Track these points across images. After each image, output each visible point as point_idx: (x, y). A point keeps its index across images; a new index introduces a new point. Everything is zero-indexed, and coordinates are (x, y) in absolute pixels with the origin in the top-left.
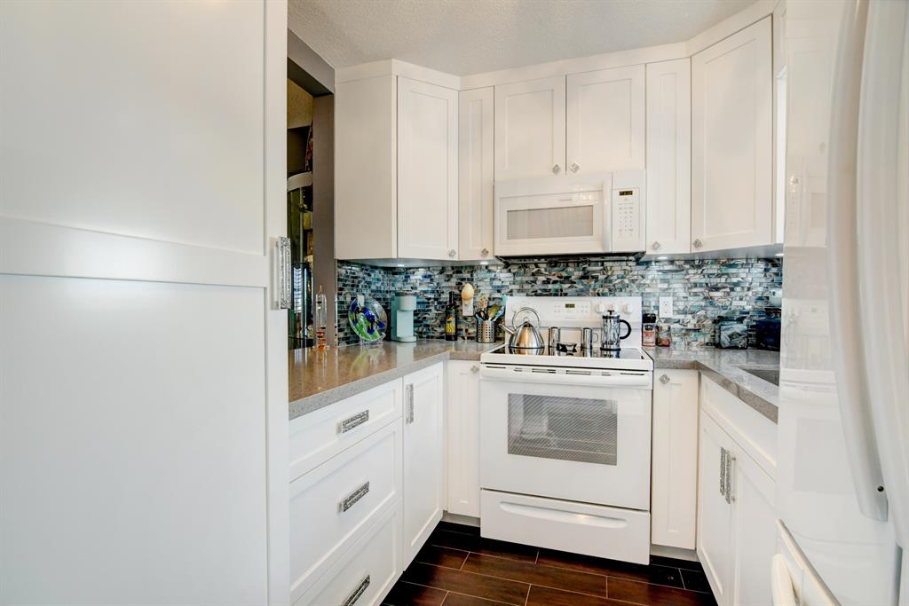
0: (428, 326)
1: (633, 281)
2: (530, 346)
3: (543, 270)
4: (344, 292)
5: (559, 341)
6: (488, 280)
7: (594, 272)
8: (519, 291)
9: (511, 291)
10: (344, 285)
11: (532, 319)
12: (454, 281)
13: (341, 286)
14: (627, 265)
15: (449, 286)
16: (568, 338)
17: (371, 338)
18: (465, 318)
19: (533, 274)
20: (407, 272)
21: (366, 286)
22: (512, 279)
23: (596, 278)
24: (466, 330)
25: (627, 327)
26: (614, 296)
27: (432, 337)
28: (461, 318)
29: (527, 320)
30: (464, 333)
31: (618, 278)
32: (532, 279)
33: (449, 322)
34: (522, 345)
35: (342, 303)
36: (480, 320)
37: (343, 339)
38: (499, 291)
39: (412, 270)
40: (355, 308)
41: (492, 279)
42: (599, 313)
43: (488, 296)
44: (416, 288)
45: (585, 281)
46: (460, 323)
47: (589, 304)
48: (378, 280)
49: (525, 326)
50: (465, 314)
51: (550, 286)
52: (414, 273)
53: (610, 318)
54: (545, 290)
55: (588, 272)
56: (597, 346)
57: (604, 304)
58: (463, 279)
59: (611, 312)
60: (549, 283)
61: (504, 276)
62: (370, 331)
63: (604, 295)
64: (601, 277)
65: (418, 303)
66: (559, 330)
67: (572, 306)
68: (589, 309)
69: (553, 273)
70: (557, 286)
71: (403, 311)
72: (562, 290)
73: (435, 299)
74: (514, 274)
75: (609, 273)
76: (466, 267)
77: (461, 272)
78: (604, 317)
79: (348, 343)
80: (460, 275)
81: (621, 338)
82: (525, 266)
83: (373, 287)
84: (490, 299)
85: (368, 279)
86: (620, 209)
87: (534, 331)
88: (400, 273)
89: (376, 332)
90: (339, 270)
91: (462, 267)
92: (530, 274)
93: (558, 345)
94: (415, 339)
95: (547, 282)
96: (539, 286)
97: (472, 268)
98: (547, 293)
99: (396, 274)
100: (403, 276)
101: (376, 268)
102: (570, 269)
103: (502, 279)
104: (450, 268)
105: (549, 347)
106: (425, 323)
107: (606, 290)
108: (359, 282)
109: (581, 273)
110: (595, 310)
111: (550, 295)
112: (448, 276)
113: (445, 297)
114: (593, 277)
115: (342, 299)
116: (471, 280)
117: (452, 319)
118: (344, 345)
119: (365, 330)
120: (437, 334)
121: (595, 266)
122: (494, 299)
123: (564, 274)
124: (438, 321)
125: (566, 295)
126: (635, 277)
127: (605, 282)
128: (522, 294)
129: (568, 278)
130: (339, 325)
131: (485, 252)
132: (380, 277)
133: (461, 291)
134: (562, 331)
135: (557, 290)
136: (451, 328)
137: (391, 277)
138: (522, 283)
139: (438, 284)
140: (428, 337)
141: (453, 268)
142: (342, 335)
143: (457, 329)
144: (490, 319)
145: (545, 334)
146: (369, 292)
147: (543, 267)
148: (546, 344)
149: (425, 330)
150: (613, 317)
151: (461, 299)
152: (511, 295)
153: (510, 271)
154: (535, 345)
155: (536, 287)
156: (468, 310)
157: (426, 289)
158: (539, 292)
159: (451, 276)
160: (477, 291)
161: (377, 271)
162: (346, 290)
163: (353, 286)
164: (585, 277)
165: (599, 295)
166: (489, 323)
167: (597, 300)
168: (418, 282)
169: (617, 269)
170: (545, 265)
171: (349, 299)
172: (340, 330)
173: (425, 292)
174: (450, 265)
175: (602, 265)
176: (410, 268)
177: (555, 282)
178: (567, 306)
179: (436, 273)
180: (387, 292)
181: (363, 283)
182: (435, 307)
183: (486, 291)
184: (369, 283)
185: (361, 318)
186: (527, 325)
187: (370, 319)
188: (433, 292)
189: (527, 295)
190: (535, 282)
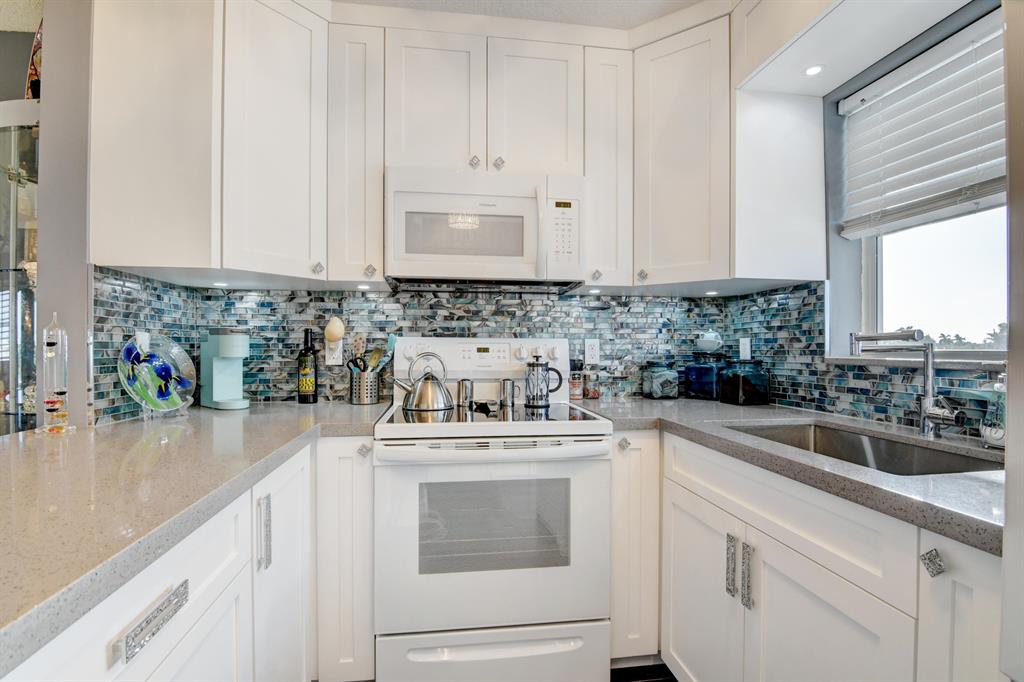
0: (266, 381)
1: (554, 319)
2: (436, 408)
3: (444, 301)
4: (107, 326)
5: (471, 397)
6: (365, 313)
7: (510, 306)
8: (411, 329)
9: (400, 329)
10: (108, 313)
11: (434, 367)
12: (310, 314)
13: (101, 313)
14: (548, 299)
15: (301, 322)
16: (483, 393)
17: (163, 406)
18: (330, 368)
19: (431, 307)
20: (229, 297)
21: (152, 317)
22: (401, 312)
23: (513, 315)
24: (331, 387)
25: (557, 376)
26: (534, 337)
27: (274, 399)
28: (322, 368)
29: (428, 370)
30: (327, 391)
31: (538, 315)
32: (429, 312)
33: (305, 375)
34: (423, 407)
35: (104, 345)
36: (356, 371)
37: (105, 411)
38: (382, 329)
39: (238, 294)
40: (132, 356)
41: (372, 312)
42: (521, 359)
43: (365, 336)
44: (246, 322)
45: (499, 318)
46: (322, 375)
47: (507, 347)
48: (176, 307)
49: (427, 379)
50: (329, 362)
51: (454, 324)
52: (242, 298)
53: (538, 365)
54: (448, 329)
55: (503, 306)
56: (520, 401)
57: (527, 347)
58: (326, 311)
59: (537, 358)
60: (452, 319)
61: (392, 309)
62: (163, 393)
63: (522, 335)
64: (519, 313)
65: (251, 346)
66: (472, 383)
67: (486, 350)
68: (507, 354)
69: (458, 306)
70: (463, 324)
71: (224, 358)
72: (469, 329)
73: (279, 340)
74: (404, 305)
75: (529, 308)
76: (331, 292)
77: (323, 300)
78: (530, 365)
79: (116, 418)
80: (322, 304)
81: (551, 391)
82: (419, 294)
83: (167, 319)
84: (368, 340)
85: (156, 304)
86: (557, 224)
87: (439, 385)
88: (217, 298)
89: (175, 396)
90: (99, 285)
91: (324, 293)
92: (426, 306)
93: (471, 403)
94: (246, 403)
95: (450, 317)
96: (439, 323)
97: (341, 295)
98: (448, 333)
99: (209, 298)
100: (223, 303)
101: (172, 287)
102: (481, 302)
103: (387, 312)
104: (305, 294)
105: (459, 406)
106: (261, 376)
107: (525, 330)
108: (140, 309)
109: (494, 308)
110: (515, 355)
111: (454, 335)
112: (301, 305)
113: (297, 338)
114: (509, 313)
115: (103, 337)
116: (339, 312)
117: (310, 370)
118: (108, 422)
119: (152, 392)
120: (285, 395)
121: (511, 298)
122: (374, 340)
123: (472, 308)
124: (285, 374)
125: (475, 335)
126: (558, 315)
127: (524, 320)
128: (415, 333)
129: (477, 313)
130: (96, 387)
131: (370, 270)
132: (180, 303)
133: (323, 328)
134: (474, 384)
135: (463, 329)
136: (308, 385)
137: (200, 303)
138: (416, 319)
139: (284, 317)
140: (267, 399)
141: (309, 294)
142: (103, 404)
143: (317, 386)
144: (370, 369)
145: (453, 387)
146: (159, 326)
147: (444, 297)
148: (455, 403)
149: (261, 388)
150: (541, 365)
151: (322, 341)
152: (401, 335)
153: (398, 301)
154: (442, 406)
155: (435, 325)
156: (334, 357)
157: (264, 323)
158: (439, 331)
159: (307, 305)
160: (349, 328)
161: (175, 293)
162: (112, 322)
163: (127, 315)
164: (497, 312)
165: (515, 336)
166: (369, 376)
167: (516, 343)
168: (250, 312)
169: (538, 304)
170: (447, 295)
171: (118, 338)
172: (100, 396)
173: (262, 329)
174: (304, 287)
175: (521, 297)
176: (235, 291)
177: (460, 318)
178: (479, 350)
179: (280, 300)
180: (192, 327)
181: (147, 310)
182: (280, 352)
183: (363, 328)
184: (160, 312)
185: (145, 371)
186: (429, 377)
187: (164, 373)
188: (275, 329)
189: (423, 335)
190: (433, 317)
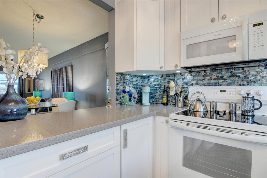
0: (156, 99)
1: (263, 77)
2: (200, 111)
3: (208, 74)
4: (119, 86)
5: (216, 108)
6: (181, 79)
7: (238, 73)
8: (196, 84)
9: (192, 84)
10: (119, 82)
11: (201, 97)
12: (167, 80)
13: (118, 82)
14: (259, 69)
15: (164, 82)
16: (221, 108)
17: (129, 103)
18: (171, 96)
19: (203, 76)
20: (148, 77)
21: (130, 83)
22: (193, 79)
23: (239, 77)
24: (172, 101)
25: (259, 103)
26: (251, 85)
27: (158, 103)
28: (169, 96)
29: (198, 98)
30: (171, 102)
31: (253, 76)
32: (202, 78)
33: (164, 98)
34: (195, 110)
35: (118, 89)
36: (176, 97)
37: (118, 103)
38: (186, 84)
39: (150, 77)
40: (124, 91)
41: (183, 79)
42: (241, 95)
43: (181, 86)
44: (152, 84)
45: (232, 78)
46: (170, 98)
47: (234, 90)
48: (137, 81)
49: (197, 101)
50: (171, 94)
51: (212, 81)
52: (151, 77)
53: (248, 97)
54: (210, 83)
55: (234, 74)
56: (239, 112)
57: (244, 90)
58: (171, 79)
59: (248, 94)
60: (212, 80)
61: (189, 77)
62: (130, 100)
63: (243, 85)
64: (242, 76)
65: (151, 90)
66: (216, 103)
67: (224, 91)
68: (234, 93)
69: (214, 75)
70: (216, 81)
71: (144, 93)
72: (218, 83)
73: (159, 88)
74: (194, 76)
75: (247, 73)
76: (172, 74)
77: (170, 76)
78: (243, 97)
79: (121, 105)
80: (169, 78)
81: (255, 109)
82: (199, 72)
83: (134, 83)
84: (182, 88)
85: (132, 80)
86: (254, 34)
87: (202, 103)
88: (146, 78)
89: (132, 101)
90: (117, 77)
91: (170, 74)
92: (201, 76)
93: (216, 111)
94: (149, 104)
95: (211, 79)
96: (206, 81)
97: (174, 75)
98: (209, 85)
99: (145, 78)
100: (147, 79)
101: (136, 76)
102: (223, 73)
103: (188, 79)
104: (165, 75)
105: (210, 111)
106: (155, 97)
107: (245, 83)
108: (127, 81)
109: (230, 74)
110: (238, 93)
111: (212, 86)
112: (164, 78)
113: (163, 87)
114: (237, 76)
115: (118, 88)
116: (174, 80)
117: (165, 96)
118: (119, 106)
119: (128, 100)
120: (160, 102)
121: (238, 70)
122: (184, 88)
123: (220, 75)
124: (160, 97)
125: (221, 85)
126: (265, 75)
127: (245, 78)
128: (197, 85)
129: (222, 77)
130: (116, 98)
131: (176, 66)
132: (138, 79)
133: (169, 84)
134: (218, 104)
135: (216, 83)
136: (165, 100)
137: (143, 79)
138: (197, 80)
139: (160, 81)
140: (156, 103)
141: (166, 75)
142: (118, 102)
143: (167, 101)
144: (182, 96)
145: (208, 105)
146: (132, 85)
147: (208, 72)
149: (155, 101)
150: (250, 98)
151: (169, 88)
152: (192, 86)
153: (192, 75)
154: (202, 110)
155: (205, 82)
156: (172, 93)
157: (156, 84)
158: (206, 84)
159: (166, 78)
160: (177, 84)
161: (136, 77)
162: (120, 84)
163: (124, 83)
164: (232, 76)
165: (240, 85)
166: (181, 99)
167: (239, 88)
168: (153, 81)
169: (252, 72)
170: (209, 71)
171: (122, 88)
172: (117, 100)
173: (155, 85)
174: (165, 73)
175: (243, 69)
176: (150, 76)
177: (215, 79)
178: (221, 91)
179: (159, 77)
180: (141, 85)
181: (129, 82)
182: (159, 91)
183: (181, 84)
184: (132, 82)
185: (127, 96)
186: (198, 100)
187: (131, 96)
188: (158, 85)
189: (200, 86)
190: (204, 79)
